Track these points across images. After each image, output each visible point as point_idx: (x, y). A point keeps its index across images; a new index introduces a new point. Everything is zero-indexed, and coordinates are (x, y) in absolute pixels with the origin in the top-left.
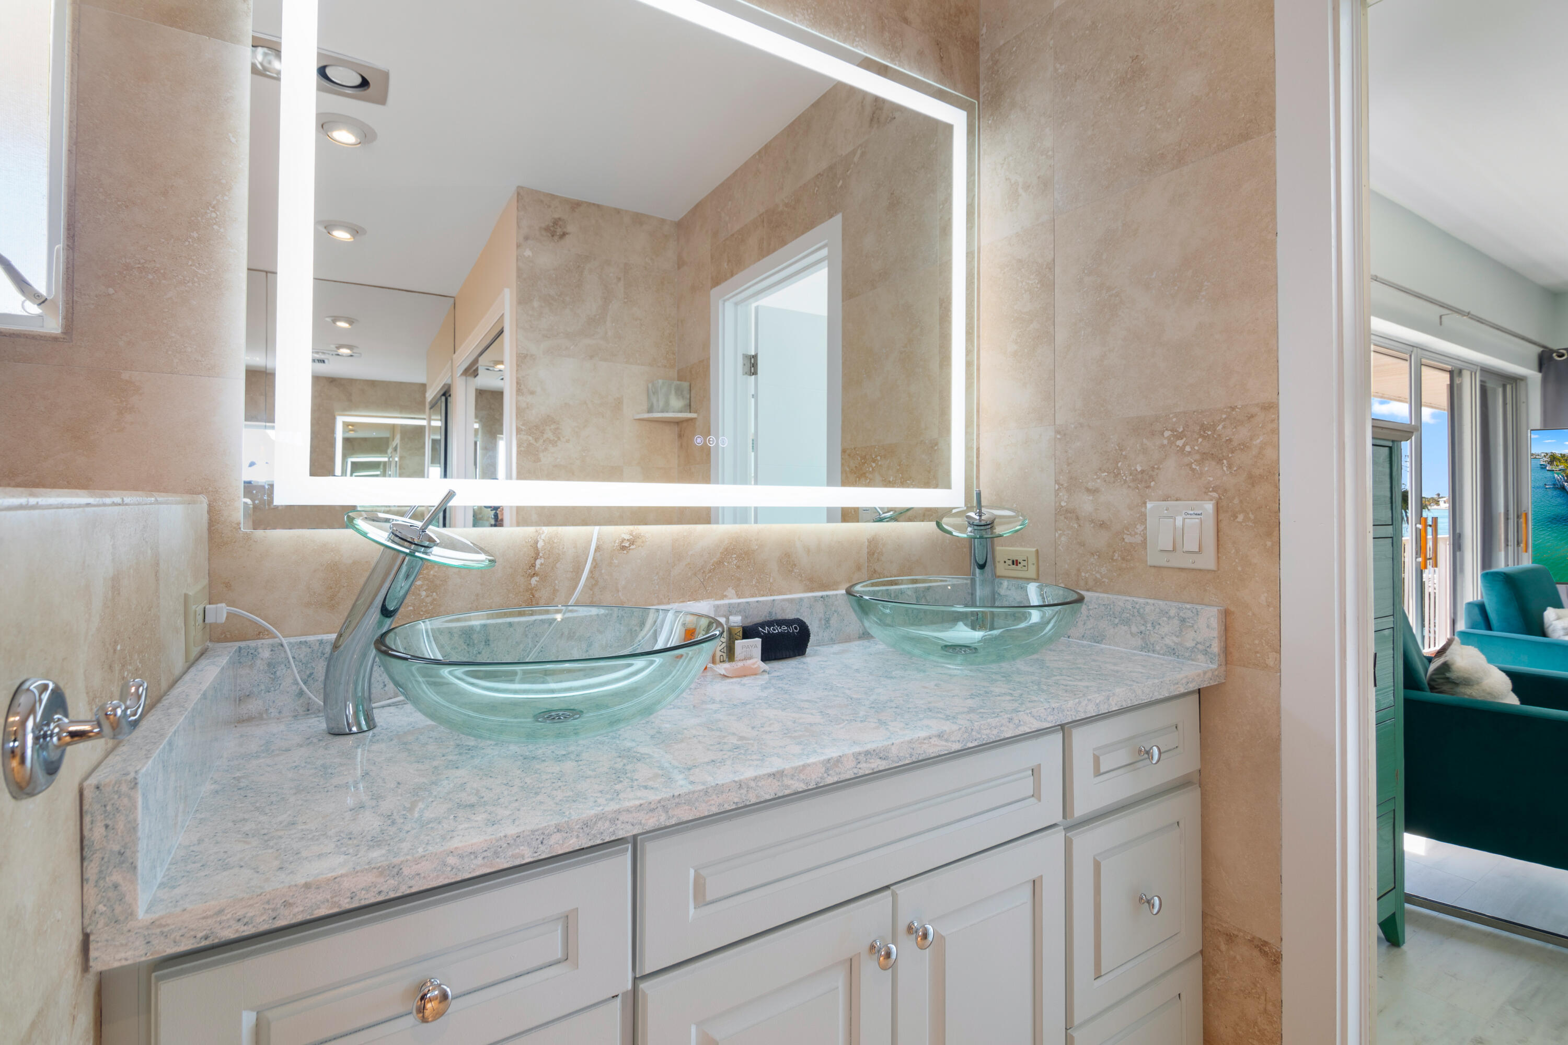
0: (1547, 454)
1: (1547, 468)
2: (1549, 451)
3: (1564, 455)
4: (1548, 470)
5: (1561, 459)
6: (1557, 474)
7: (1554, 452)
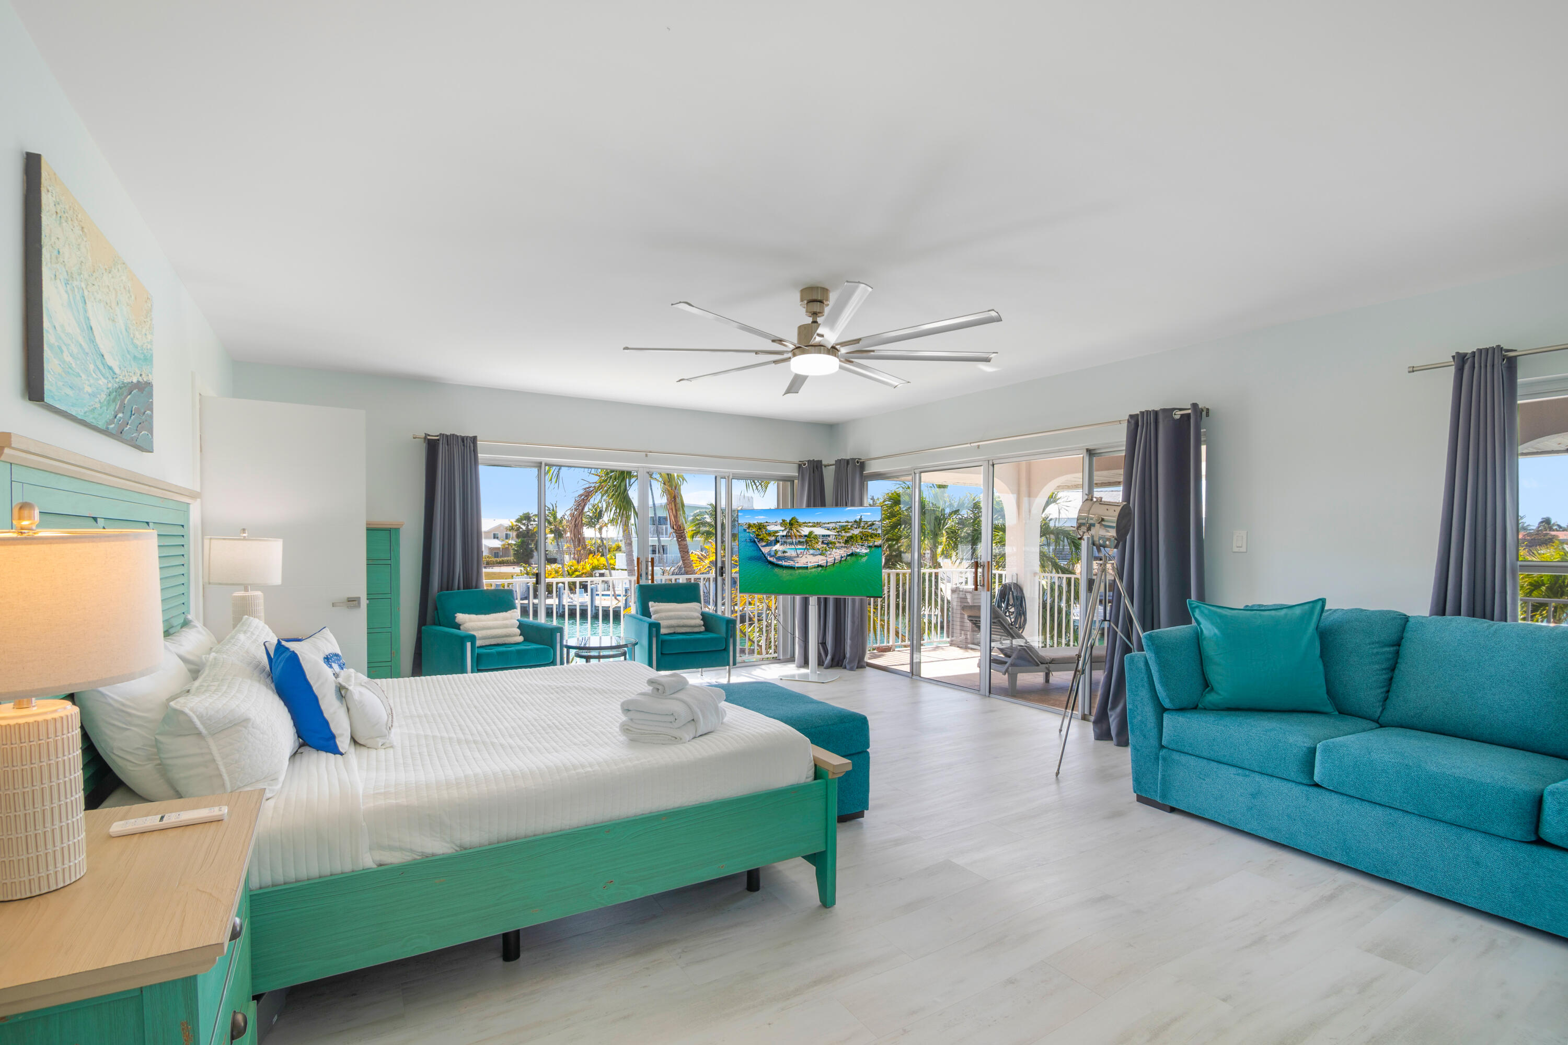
0: (746, 523)
5: (754, 526)
6: (752, 534)
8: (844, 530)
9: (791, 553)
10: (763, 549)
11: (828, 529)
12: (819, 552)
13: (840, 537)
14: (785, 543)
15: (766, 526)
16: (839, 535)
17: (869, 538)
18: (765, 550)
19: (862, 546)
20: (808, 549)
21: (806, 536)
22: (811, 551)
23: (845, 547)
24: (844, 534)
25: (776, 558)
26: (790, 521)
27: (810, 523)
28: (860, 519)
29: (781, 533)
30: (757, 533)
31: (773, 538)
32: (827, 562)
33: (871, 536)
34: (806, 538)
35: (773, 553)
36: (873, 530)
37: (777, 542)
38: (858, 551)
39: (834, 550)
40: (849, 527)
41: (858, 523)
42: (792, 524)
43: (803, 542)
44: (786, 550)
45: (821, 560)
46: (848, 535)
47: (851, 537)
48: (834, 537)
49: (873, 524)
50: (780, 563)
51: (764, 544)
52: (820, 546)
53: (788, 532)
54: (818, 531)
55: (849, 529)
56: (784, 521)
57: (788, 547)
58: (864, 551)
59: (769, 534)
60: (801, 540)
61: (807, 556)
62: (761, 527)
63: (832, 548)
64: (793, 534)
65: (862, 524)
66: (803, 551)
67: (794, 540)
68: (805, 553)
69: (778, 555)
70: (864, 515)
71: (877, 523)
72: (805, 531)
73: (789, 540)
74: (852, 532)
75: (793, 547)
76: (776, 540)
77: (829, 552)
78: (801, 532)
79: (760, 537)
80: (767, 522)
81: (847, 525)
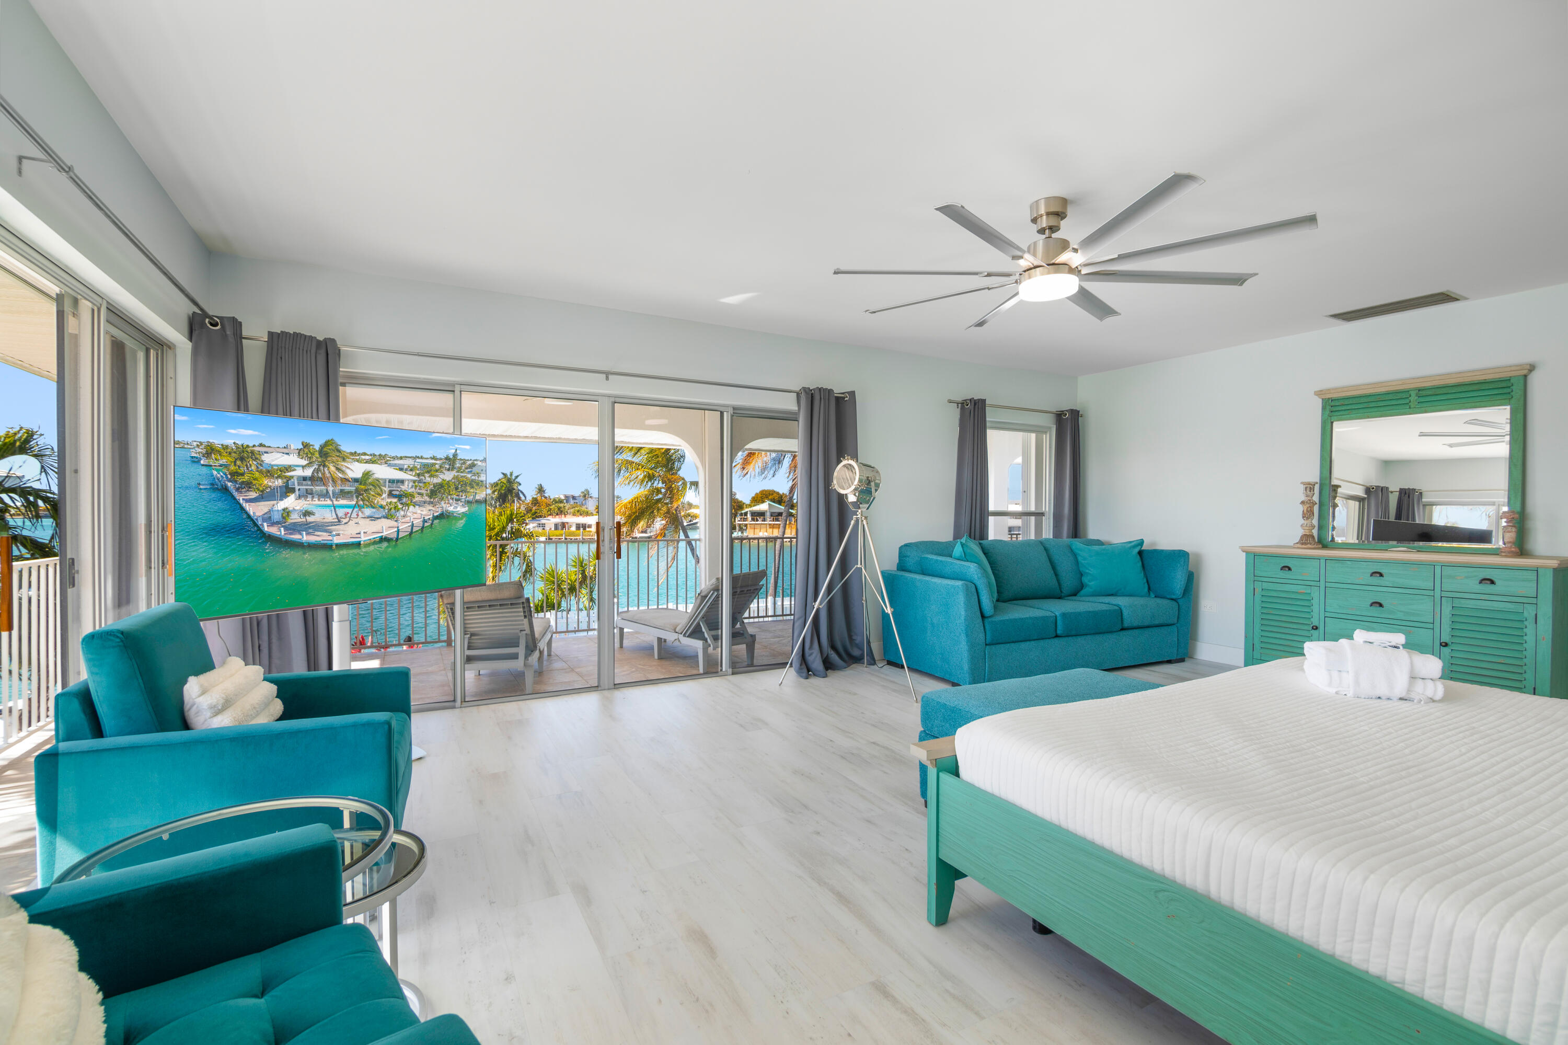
0: (201, 443)
1: (202, 462)
2: (204, 439)
3: (227, 446)
4: (203, 465)
5: (222, 451)
6: (217, 470)
7: (211, 441)
8: (428, 472)
9: (322, 512)
10: (250, 508)
11: (401, 469)
12: (383, 512)
13: (421, 484)
14: (309, 493)
15: (260, 453)
16: (420, 481)
17: (468, 488)
18: (257, 510)
19: (457, 500)
20: (360, 507)
21: (356, 480)
22: (368, 511)
23: (430, 503)
24: (428, 479)
25: (286, 528)
26: (322, 447)
27: (365, 454)
28: (455, 455)
29: (299, 472)
30: (233, 468)
31: (279, 482)
32: (398, 531)
33: (470, 484)
34: (356, 484)
35: (276, 517)
36: (474, 474)
37: (287, 490)
38: (451, 509)
39: (411, 508)
40: (437, 466)
41: (451, 461)
42: (327, 452)
43: (349, 492)
44: (310, 508)
45: (386, 528)
46: (436, 481)
47: (441, 486)
48: (411, 484)
49: (473, 465)
50: (296, 537)
51: (253, 495)
52: (384, 500)
53: (317, 470)
54: (382, 472)
55: (437, 471)
56: (306, 445)
57: (317, 502)
58: (461, 509)
59: (270, 473)
60: (347, 488)
61: (356, 520)
62: (244, 454)
63: (408, 505)
64: (328, 475)
65: (458, 465)
66: (350, 510)
67: (331, 489)
68: (354, 515)
69: (290, 521)
70: (459, 448)
71: (479, 463)
72: (356, 470)
73: (318, 488)
74: (442, 476)
75: (329, 502)
76: (287, 487)
77: (402, 513)
78: (348, 471)
79: (241, 479)
80: (261, 445)
81: (433, 465)
